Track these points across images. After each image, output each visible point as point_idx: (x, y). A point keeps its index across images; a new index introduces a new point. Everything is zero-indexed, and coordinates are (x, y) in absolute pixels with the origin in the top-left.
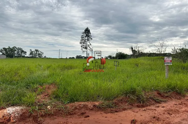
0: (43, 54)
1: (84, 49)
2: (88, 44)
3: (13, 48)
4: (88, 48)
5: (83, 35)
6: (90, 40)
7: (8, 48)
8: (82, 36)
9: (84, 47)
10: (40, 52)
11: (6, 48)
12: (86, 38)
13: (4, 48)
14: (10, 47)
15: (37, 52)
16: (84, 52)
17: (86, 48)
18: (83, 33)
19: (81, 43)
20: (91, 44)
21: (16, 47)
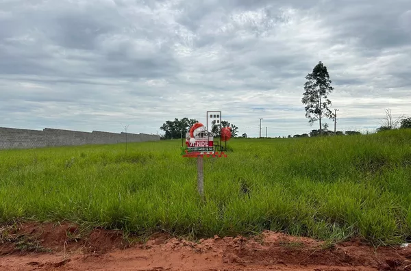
0: (237, 130)
1: (313, 115)
2: (323, 100)
3: (183, 120)
4: (324, 111)
5: (308, 80)
6: (327, 91)
7: (175, 122)
8: (306, 84)
9: (314, 109)
10: (230, 126)
11: (171, 123)
12: (318, 88)
13: (168, 122)
14: (177, 119)
15: (224, 126)
16: (312, 120)
17: (318, 111)
18: (310, 77)
19: (304, 101)
20: (329, 102)
21: (187, 119)
